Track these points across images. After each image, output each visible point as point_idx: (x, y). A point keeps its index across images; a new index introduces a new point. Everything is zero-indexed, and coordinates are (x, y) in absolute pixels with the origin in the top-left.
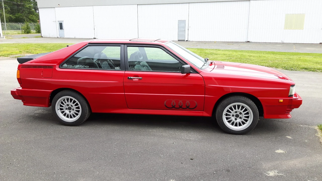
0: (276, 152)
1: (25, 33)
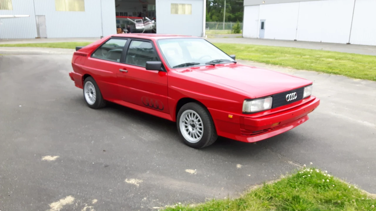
0: (185, 172)
1: (234, 33)
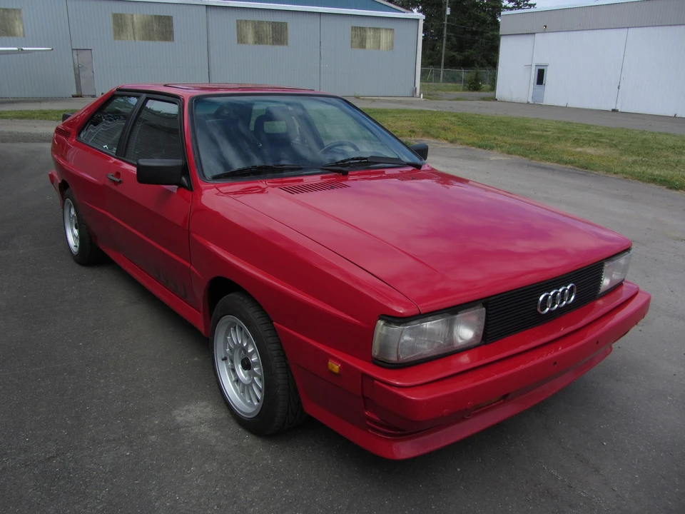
1: (469, 89)
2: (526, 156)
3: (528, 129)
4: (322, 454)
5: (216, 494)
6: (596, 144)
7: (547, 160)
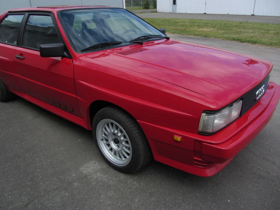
2: (180, 34)
3: (178, 22)
4: (159, 177)
5: (119, 207)
6: (207, 27)
7: (190, 35)
